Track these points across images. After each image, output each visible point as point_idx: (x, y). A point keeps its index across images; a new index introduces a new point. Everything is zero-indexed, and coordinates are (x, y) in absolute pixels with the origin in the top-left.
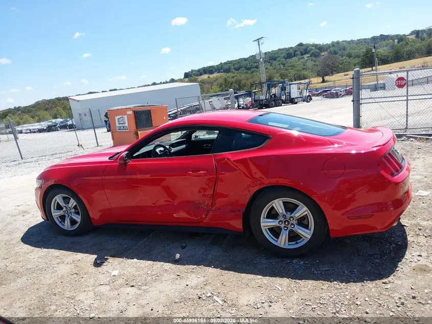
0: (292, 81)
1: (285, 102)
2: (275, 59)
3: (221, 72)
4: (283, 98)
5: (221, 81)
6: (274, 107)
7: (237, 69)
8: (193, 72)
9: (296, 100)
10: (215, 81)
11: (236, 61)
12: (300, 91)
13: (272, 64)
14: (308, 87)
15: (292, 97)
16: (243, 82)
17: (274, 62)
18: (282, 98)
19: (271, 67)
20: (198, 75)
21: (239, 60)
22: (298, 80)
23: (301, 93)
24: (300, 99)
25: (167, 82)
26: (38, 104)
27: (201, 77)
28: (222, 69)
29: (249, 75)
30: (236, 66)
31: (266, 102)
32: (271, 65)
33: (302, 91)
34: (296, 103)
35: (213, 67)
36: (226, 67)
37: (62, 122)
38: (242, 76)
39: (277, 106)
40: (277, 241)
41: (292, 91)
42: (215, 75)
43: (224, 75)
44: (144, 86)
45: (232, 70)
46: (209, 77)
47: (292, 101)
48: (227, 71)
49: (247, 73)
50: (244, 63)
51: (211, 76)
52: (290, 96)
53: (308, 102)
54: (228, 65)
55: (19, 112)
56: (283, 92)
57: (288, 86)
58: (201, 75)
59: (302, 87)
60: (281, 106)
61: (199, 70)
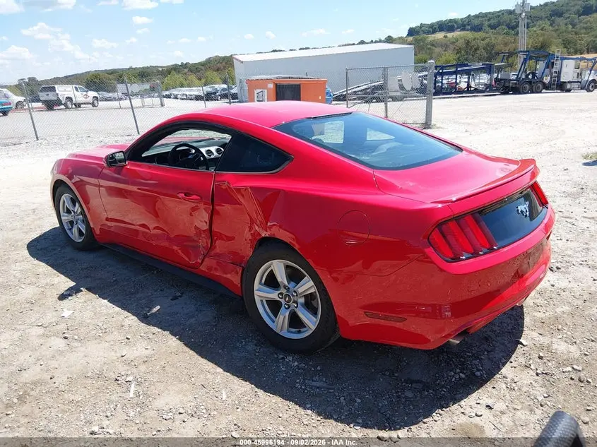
0: (581, 54)
1: (548, 87)
2: (560, 14)
3: (468, 30)
4: (547, 80)
5: (461, 43)
6: (528, 93)
7: (493, 27)
8: (423, 29)
9: (569, 86)
10: (453, 43)
11: (493, 13)
12: (578, 71)
13: (553, 22)
14: (594, 65)
15: (562, 80)
16: (497, 48)
17: (558, 20)
18: (545, 81)
19: (551, 28)
20: (428, 33)
21: (499, 12)
22: (592, 52)
23: (579, 75)
24: (576, 85)
25: (380, 41)
26: (209, 61)
27: (433, 35)
28: (469, 25)
29: (509, 38)
30: (492, 22)
31: (516, 84)
32: (551, 25)
33: (582, 70)
34: (569, 91)
35: (455, 21)
36: (476, 22)
37: (224, 90)
38: (497, 39)
39: (532, 92)
40: (274, 322)
41: (564, 70)
42: (457, 34)
43: (469, 35)
44: (345, 45)
45: (486, 27)
46: (445, 37)
47: (561, 87)
48: (477, 28)
49: (507, 34)
50: (506, 17)
51: (450, 35)
52: (559, 77)
53: (588, 91)
54: (480, 19)
55: (186, 70)
56: (547, 70)
57: (559, 62)
58: (434, 32)
59: (583, 64)
60: (540, 92)
61: (432, 26)
